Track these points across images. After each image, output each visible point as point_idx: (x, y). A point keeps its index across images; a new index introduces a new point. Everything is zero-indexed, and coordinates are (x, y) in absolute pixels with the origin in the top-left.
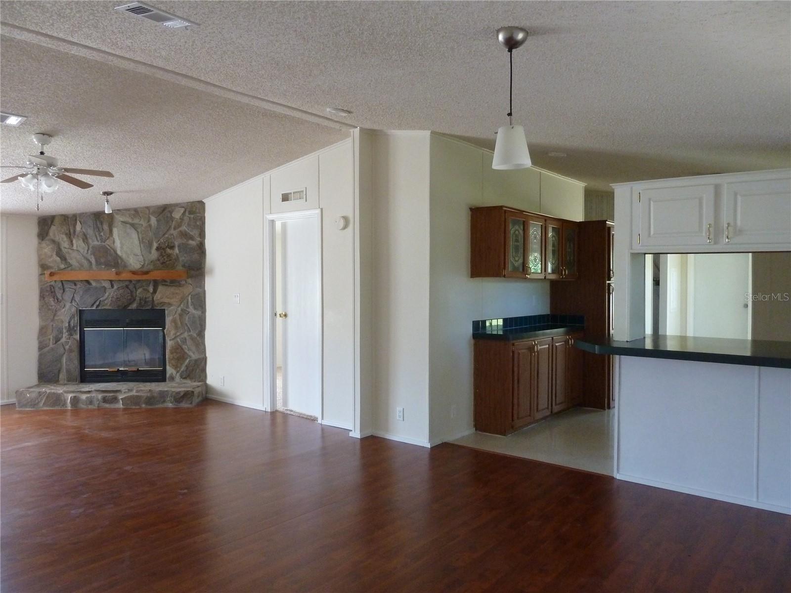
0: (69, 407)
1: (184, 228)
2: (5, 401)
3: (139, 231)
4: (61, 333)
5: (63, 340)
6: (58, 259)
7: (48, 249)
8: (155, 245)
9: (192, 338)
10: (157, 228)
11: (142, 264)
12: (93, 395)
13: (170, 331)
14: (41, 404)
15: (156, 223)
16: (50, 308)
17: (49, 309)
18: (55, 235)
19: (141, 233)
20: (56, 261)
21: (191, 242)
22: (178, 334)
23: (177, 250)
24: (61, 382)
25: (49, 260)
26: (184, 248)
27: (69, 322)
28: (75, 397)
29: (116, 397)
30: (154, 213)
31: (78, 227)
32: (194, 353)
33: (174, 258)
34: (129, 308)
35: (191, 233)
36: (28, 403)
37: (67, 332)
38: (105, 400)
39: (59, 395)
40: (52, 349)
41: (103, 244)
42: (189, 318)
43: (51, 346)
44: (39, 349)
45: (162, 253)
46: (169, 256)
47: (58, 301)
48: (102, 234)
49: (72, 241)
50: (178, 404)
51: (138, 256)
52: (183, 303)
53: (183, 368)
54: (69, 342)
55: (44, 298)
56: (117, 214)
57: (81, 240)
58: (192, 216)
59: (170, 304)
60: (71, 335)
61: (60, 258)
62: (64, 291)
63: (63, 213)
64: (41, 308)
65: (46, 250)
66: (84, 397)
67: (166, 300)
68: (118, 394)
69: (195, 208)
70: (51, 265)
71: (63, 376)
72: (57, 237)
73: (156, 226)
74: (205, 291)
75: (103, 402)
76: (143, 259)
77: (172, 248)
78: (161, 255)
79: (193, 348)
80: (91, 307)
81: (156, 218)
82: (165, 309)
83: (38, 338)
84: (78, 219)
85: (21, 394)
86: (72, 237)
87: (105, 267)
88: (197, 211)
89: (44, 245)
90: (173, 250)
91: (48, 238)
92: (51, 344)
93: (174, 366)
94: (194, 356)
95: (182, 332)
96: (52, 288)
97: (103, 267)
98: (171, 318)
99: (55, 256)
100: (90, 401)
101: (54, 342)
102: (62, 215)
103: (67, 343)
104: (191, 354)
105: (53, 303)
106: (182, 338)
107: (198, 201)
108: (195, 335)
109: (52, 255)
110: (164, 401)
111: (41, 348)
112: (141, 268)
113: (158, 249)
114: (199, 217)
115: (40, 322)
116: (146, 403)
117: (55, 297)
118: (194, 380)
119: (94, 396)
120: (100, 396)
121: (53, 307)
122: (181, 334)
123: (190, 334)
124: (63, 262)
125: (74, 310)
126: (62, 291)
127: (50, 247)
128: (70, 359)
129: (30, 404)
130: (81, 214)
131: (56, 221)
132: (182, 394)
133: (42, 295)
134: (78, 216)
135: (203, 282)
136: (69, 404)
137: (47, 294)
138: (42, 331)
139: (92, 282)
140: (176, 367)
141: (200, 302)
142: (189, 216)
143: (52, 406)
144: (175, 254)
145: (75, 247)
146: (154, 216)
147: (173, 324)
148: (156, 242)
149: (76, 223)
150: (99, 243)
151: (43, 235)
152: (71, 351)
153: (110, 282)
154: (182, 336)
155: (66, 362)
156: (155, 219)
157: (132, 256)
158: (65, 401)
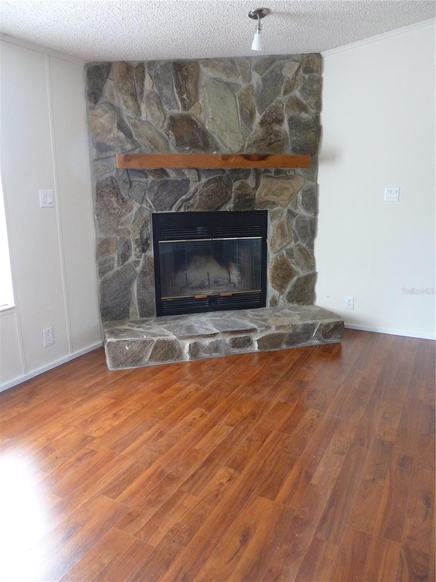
0: (187, 357)
1: (297, 93)
2: (70, 355)
3: (237, 94)
4: (129, 248)
5: (132, 258)
6: (121, 135)
7: (105, 119)
8: (258, 117)
9: (301, 250)
10: (263, 91)
11: (242, 145)
12: (219, 338)
13: (275, 241)
14: (147, 359)
15: (260, 82)
16: (113, 212)
17: (110, 215)
18: (112, 95)
19: (240, 97)
20: (118, 138)
21: (304, 115)
22: (285, 244)
23: (286, 126)
24: (132, 319)
25: (109, 137)
26: (295, 123)
27: (141, 233)
28: (195, 343)
29: (250, 339)
30: (257, 68)
31: (148, 83)
32: (302, 269)
33: (282, 137)
34: (221, 210)
35: (304, 102)
36: (128, 359)
37: (138, 246)
38: (235, 344)
39: (173, 343)
40: (118, 273)
41: (186, 112)
42: (297, 222)
43: (116, 268)
44: (99, 272)
45: (267, 129)
46: (277, 134)
47: (123, 202)
48: (185, 96)
49: (139, 107)
50: (326, 340)
51: (236, 133)
52: (291, 202)
53: (289, 288)
54: (139, 261)
55: (103, 197)
56: (206, 65)
57: (155, 105)
58: (307, 76)
59: (274, 204)
60: (144, 251)
61: (124, 133)
62: (131, 187)
63: (125, 59)
64: (98, 213)
65: (102, 120)
66: (207, 342)
67: (271, 198)
68: (252, 334)
69: (312, 63)
70: (111, 144)
71: (135, 309)
72: (116, 99)
73: (261, 87)
74: (317, 186)
75: (233, 348)
76: (242, 138)
77: (280, 121)
78: (268, 133)
79: (302, 262)
80: (169, 210)
81: (261, 75)
82: (267, 211)
83: (97, 257)
84: (146, 70)
85: (116, 347)
86: (139, 99)
87: (190, 149)
88: (315, 68)
89: (99, 111)
90: (281, 126)
91: (102, 100)
92: (116, 265)
93: (278, 286)
94: (301, 272)
95: (288, 241)
96: (114, 181)
97: (187, 148)
98: (276, 222)
99: (115, 130)
100: (216, 348)
101: (121, 263)
102: (123, 62)
103: (137, 263)
104: (298, 269)
105: (116, 205)
106: (289, 249)
107: (316, 54)
108: (304, 245)
109: (112, 128)
110: (309, 338)
111: (102, 272)
112: (240, 151)
113: (262, 123)
114: (317, 79)
115: (96, 234)
116: (288, 343)
117: (119, 196)
118: (302, 303)
119: (220, 340)
120: (228, 339)
121: (117, 210)
122: (288, 243)
123: (298, 243)
124: (130, 141)
125: (147, 214)
126: (129, 186)
127: (108, 115)
128: (143, 286)
129: (130, 360)
130: (152, 64)
131: (115, 73)
132: (332, 326)
133: (99, 191)
134: (146, 66)
135: (316, 173)
136: (187, 355)
137: (108, 191)
138: (103, 247)
139: (169, 171)
140: (281, 288)
141: (311, 200)
142: (304, 75)
143: (162, 360)
144: (282, 131)
145: (143, 117)
146: (257, 72)
147: (280, 231)
148: (260, 113)
149: (144, 76)
150: (181, 111)
151: (94, 94)
152: (144, 273)
153: (196, 172)
154: (288, 247)
155: (138, 290)
156: (259, 76)
157: (228, 132)
158: (180, 351)
